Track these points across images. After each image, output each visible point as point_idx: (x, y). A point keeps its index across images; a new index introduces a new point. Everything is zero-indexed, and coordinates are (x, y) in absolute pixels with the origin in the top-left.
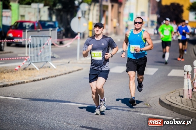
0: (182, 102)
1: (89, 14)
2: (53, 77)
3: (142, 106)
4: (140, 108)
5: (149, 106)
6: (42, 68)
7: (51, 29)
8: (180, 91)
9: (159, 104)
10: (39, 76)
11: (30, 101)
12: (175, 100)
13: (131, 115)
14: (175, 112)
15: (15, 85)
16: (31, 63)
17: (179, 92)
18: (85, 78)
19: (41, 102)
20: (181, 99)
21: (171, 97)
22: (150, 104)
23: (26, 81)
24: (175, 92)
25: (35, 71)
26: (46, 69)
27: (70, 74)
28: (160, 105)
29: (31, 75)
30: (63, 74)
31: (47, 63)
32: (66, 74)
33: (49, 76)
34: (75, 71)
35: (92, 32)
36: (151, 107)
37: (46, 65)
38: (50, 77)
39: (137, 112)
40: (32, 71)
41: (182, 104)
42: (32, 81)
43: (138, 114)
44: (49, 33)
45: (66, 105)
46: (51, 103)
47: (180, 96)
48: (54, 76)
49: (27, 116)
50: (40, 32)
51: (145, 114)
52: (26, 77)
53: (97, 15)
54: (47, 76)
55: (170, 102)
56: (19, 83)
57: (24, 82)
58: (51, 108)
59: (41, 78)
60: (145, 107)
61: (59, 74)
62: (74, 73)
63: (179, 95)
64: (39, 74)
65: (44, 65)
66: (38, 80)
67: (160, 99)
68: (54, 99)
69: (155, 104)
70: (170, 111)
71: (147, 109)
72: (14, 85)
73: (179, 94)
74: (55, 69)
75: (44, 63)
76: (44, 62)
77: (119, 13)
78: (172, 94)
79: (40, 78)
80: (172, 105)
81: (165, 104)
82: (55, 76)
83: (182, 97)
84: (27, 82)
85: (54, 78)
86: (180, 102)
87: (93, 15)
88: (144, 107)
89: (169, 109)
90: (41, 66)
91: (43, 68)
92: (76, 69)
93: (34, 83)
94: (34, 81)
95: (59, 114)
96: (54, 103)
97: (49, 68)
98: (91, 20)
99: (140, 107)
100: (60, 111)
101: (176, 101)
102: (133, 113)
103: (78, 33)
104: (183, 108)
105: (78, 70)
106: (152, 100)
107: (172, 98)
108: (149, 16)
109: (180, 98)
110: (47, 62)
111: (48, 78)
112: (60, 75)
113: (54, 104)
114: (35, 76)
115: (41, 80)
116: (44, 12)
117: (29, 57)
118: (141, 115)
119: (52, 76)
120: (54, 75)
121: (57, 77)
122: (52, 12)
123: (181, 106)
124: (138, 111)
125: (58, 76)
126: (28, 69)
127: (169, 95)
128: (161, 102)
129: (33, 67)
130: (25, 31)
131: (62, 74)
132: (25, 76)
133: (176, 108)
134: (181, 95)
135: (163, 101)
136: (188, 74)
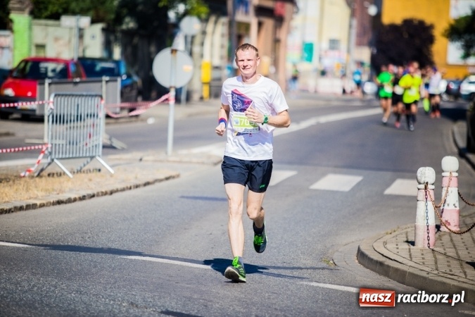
0: (410, 255)
1: (202, 44)
2: (106, 194)
3: (315, 266)
4: (309, 270)
5: (333, 266)
6: (80, 171)
7: (105, 78)
8: (408, 230)
9: (357, 261)
10: (71, 190)
11: (44, 251)
12: (396, 251)
13: (287, 286)
14: (394, 280)
15: (12, 212)
16: (53, 160)
17: (407, 233)
18: (183, 197)
19: (72, 253)
20: (410, 249)
21: (385, 243)
22: (335, 261)
23: (38, 203)
24: (396, 233)
25: (62, 179)
26: (90, 175)
27: (148, 188)
28: (360, 263)
29: (53, 190)
30: (130, 188)
31: (94, 159)
32: (137, 186)
33: (95, 193)
34: (161, 180)
35: (210, 87)
36: (337, 268)
37: (91, 166)
38: (98, 193)
39: (302, 278)
40: (56, 179)
41: (411, 260)
42: (54, 204)
43: (305, 283)
44: (102, 87)
45: (131, 260)
46: (95, 255)
47: (407, 242)
48: (109, 192)
49: (34, 286)
50: (81, 86)
51: (321, 285)
52: (40, 194)
53: (222, 46)
54: (90, 192)
55: (382, 255)
56: (21, 208)
57: (34, 206)
58: (95, 267)
59: (77, 196)
60: (323, 269)
61: (120, 186)
62: (157, 185)
63: (405, 239)
64: (71, 186)
65: (84, 165)
66: (69, 201)
67: (359, 249)
68: (105, 247)
69: (346, 260)
70: (382, 277)
71: (326, 272)
72: (9, 211)
73: (407, 237)
74: (112, 176)
75: (85, 161)
76: (86, 157)
77: (277, 41)
78: (389, 236)
79: (73, 196)
80: (386, 263)
81: (371, 260)
82: (111, 193)
83: (413, 243)
84: (42, 206)
85: (107, 197)
86: (408, 256)
87: (212, 45)
88: (319, 269)
89: (380, 274)
90: (79, 168)
91: (84, 172)
92: (162, 177)
93: (58, 207)
94: (59, 202)
95: (113, 281)
96: (103, 255)
97: (98, 173)
98: (207, 59)
99: (311, 268)
100: (116, 275)
101: (397, 254)
102: (292, 281)
103: (171, 87)
104: (411, 270)
105: (167, 179)
106: (340, 250)
107: (388, 246)
108: (349, 51)
109: (406, 246)
110: (92, 158)
111: (93, 196)
112: (123, 190)
113: (102, 258)
114: (61, 191)
115: (75, 200)
116: (93, 37)
117: (50, 146)
118: (310, 286)
119: (104, 191)
120: (108, 189)
121: (115, 195)
122: (112, 38)
123: (408, 266)
124: (305, 276)
125: (117, 191)
126: (44, 173)
127: (382, 240)
128: (361, 255)
129: (59, 171)
130: (43, 84)
131: (129, 186)
132: (38, 192)
133: (397, 270)
134: (411, 239)
135: (367, 252)
136: (426, 188)
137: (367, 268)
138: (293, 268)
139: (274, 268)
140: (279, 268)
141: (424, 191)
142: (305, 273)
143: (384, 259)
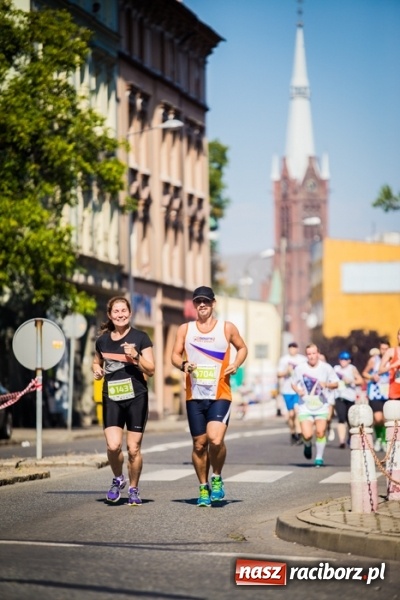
0: (345, 519)
3: (218, 540)
5: (242, 541)
8: (345, 501)
9: (276, 536)
12: (326, 517)
14: (323, 548)
17: (343, 504)
20: (344, 516)
21: (313, 512)
22: (246, 537)
24: (329, 504)
28: (279, 537)
39: (198, 550)
41: (345, 523)
55: (308, 523)
60: (227, 543)
67: (278, 520)
69: (262, 535)
70: (307, 547)
73: (342, 507)
78: (318, 507)
80: (312, 530)
81: (292, 529)
86: (341, 520)
89: (305, 544)
101: (328, 519)
102: (183, 553)
103: (37, 369)
104: (345, 533)
106: (254, 527)
107: (317, 514)
109: (341, 513)
123: (341, 529)
127: (309, 511)
128: (281, 526)
133: (326, 535)
135: (287, 522)
136: (361, 432)
137: (289, 541)
138: (188, 544)
139: (162, 544)
140: (169, 544)
141: (359, 436)
142: (203, 547)
143: (310, 526)
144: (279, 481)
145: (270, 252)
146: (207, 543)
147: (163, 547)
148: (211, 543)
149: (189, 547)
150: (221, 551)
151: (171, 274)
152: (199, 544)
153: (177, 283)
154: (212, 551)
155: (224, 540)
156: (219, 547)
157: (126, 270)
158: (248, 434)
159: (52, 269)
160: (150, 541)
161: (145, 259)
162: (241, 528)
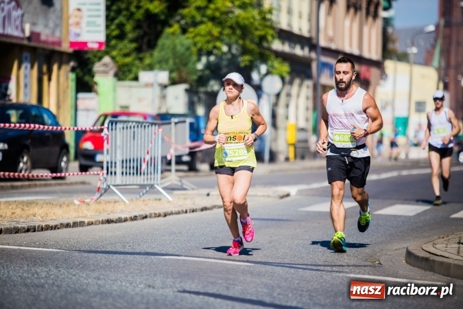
0: (459, 251)
3: (358, 264)
5: (377, 265)
8: (462, 235)
9: (405, 262)
10: (123, 212)
12: (444, 248)
15: (58, 228)
20: (459, 248)
21: (434, 244)
22: (381, 262)
23: (86, 221)
24: (449, 237)
38: (151, 214)
41: (458, 255)
47: (459, 243)
55: (430, 253)
56: (68, 225)
57: (81, 224)
67: (407, 250)
70: (427, 272)
72: (55, 227)
73: (459, 240)
78: (440, 240)
84: (90, 224)
88: (362, 266)
93: (107, 226)
102: (329, 273)
106: (388, 254)
107: (437, 246)
109: (456, 246)
135: (413, 251)
137: (413, 266)
143: (431, 255)
144: (418, 215)
145: (432, 28)
146: (349, 266)
147: (314, 268)
148: (353, 265)
149: (334, 269)
150: (359, 273)
151: (351, 45)
152: (343, 266)
153: (356, 52)
154: (351, 273)
155: (363, 264)
156: (357, 270)
157: (314, 41)
158: (405, 173)
159: (257, 40)
160: (306, 263)
161: (330, 33)
162: (378, 254)
